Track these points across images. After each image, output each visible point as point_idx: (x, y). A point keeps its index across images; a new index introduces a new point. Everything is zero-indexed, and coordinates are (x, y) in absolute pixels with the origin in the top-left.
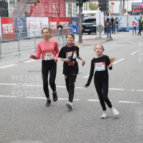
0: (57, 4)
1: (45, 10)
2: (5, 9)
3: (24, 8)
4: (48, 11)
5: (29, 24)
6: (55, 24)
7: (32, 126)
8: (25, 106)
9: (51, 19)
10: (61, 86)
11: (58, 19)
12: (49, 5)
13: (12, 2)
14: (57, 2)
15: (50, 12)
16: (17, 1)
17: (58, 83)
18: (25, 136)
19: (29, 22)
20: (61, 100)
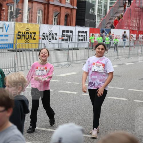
0: (137, 19)
1: (127, 24)
2: (93, 21)
3: (109, 21)
4: (130, 25)
5: (113, 35)
6: (135, 36)
7: (113, 122)
8: (108, 104)
9: (131, 32)
10: (138, 90)
11: (138, 32)
12: (131, 20)
13: (100, 15)
14: (138, 17)
15: (131, 26)
16: (104, 15)
17: (136, 87)
18: (107, 130)
19: (113, 33)
20: (138, 102)
